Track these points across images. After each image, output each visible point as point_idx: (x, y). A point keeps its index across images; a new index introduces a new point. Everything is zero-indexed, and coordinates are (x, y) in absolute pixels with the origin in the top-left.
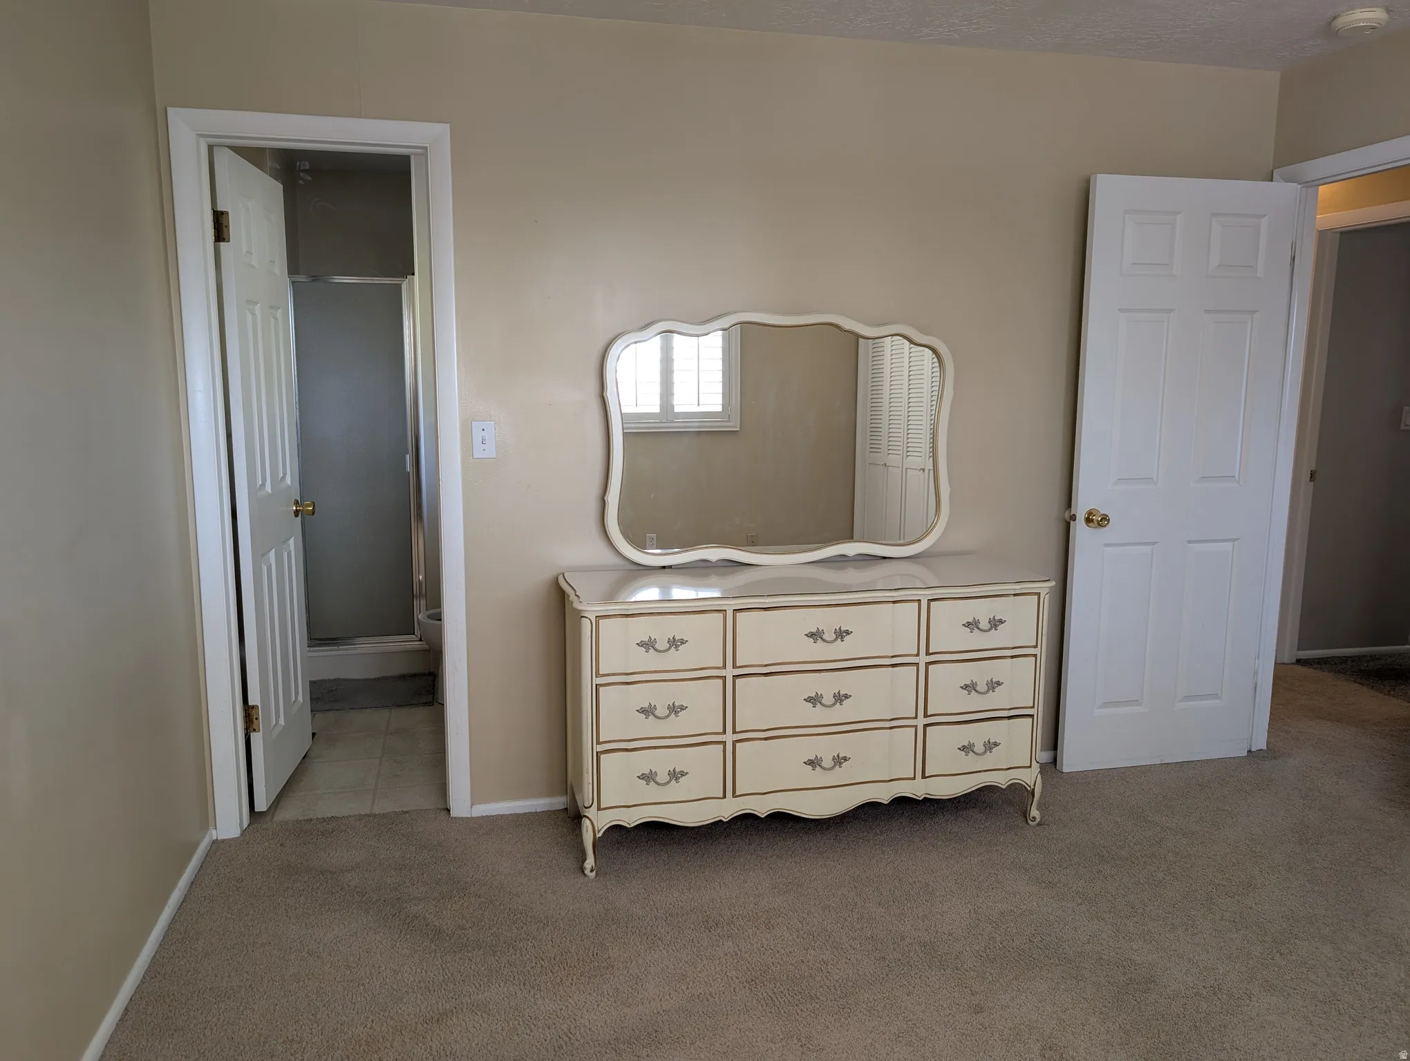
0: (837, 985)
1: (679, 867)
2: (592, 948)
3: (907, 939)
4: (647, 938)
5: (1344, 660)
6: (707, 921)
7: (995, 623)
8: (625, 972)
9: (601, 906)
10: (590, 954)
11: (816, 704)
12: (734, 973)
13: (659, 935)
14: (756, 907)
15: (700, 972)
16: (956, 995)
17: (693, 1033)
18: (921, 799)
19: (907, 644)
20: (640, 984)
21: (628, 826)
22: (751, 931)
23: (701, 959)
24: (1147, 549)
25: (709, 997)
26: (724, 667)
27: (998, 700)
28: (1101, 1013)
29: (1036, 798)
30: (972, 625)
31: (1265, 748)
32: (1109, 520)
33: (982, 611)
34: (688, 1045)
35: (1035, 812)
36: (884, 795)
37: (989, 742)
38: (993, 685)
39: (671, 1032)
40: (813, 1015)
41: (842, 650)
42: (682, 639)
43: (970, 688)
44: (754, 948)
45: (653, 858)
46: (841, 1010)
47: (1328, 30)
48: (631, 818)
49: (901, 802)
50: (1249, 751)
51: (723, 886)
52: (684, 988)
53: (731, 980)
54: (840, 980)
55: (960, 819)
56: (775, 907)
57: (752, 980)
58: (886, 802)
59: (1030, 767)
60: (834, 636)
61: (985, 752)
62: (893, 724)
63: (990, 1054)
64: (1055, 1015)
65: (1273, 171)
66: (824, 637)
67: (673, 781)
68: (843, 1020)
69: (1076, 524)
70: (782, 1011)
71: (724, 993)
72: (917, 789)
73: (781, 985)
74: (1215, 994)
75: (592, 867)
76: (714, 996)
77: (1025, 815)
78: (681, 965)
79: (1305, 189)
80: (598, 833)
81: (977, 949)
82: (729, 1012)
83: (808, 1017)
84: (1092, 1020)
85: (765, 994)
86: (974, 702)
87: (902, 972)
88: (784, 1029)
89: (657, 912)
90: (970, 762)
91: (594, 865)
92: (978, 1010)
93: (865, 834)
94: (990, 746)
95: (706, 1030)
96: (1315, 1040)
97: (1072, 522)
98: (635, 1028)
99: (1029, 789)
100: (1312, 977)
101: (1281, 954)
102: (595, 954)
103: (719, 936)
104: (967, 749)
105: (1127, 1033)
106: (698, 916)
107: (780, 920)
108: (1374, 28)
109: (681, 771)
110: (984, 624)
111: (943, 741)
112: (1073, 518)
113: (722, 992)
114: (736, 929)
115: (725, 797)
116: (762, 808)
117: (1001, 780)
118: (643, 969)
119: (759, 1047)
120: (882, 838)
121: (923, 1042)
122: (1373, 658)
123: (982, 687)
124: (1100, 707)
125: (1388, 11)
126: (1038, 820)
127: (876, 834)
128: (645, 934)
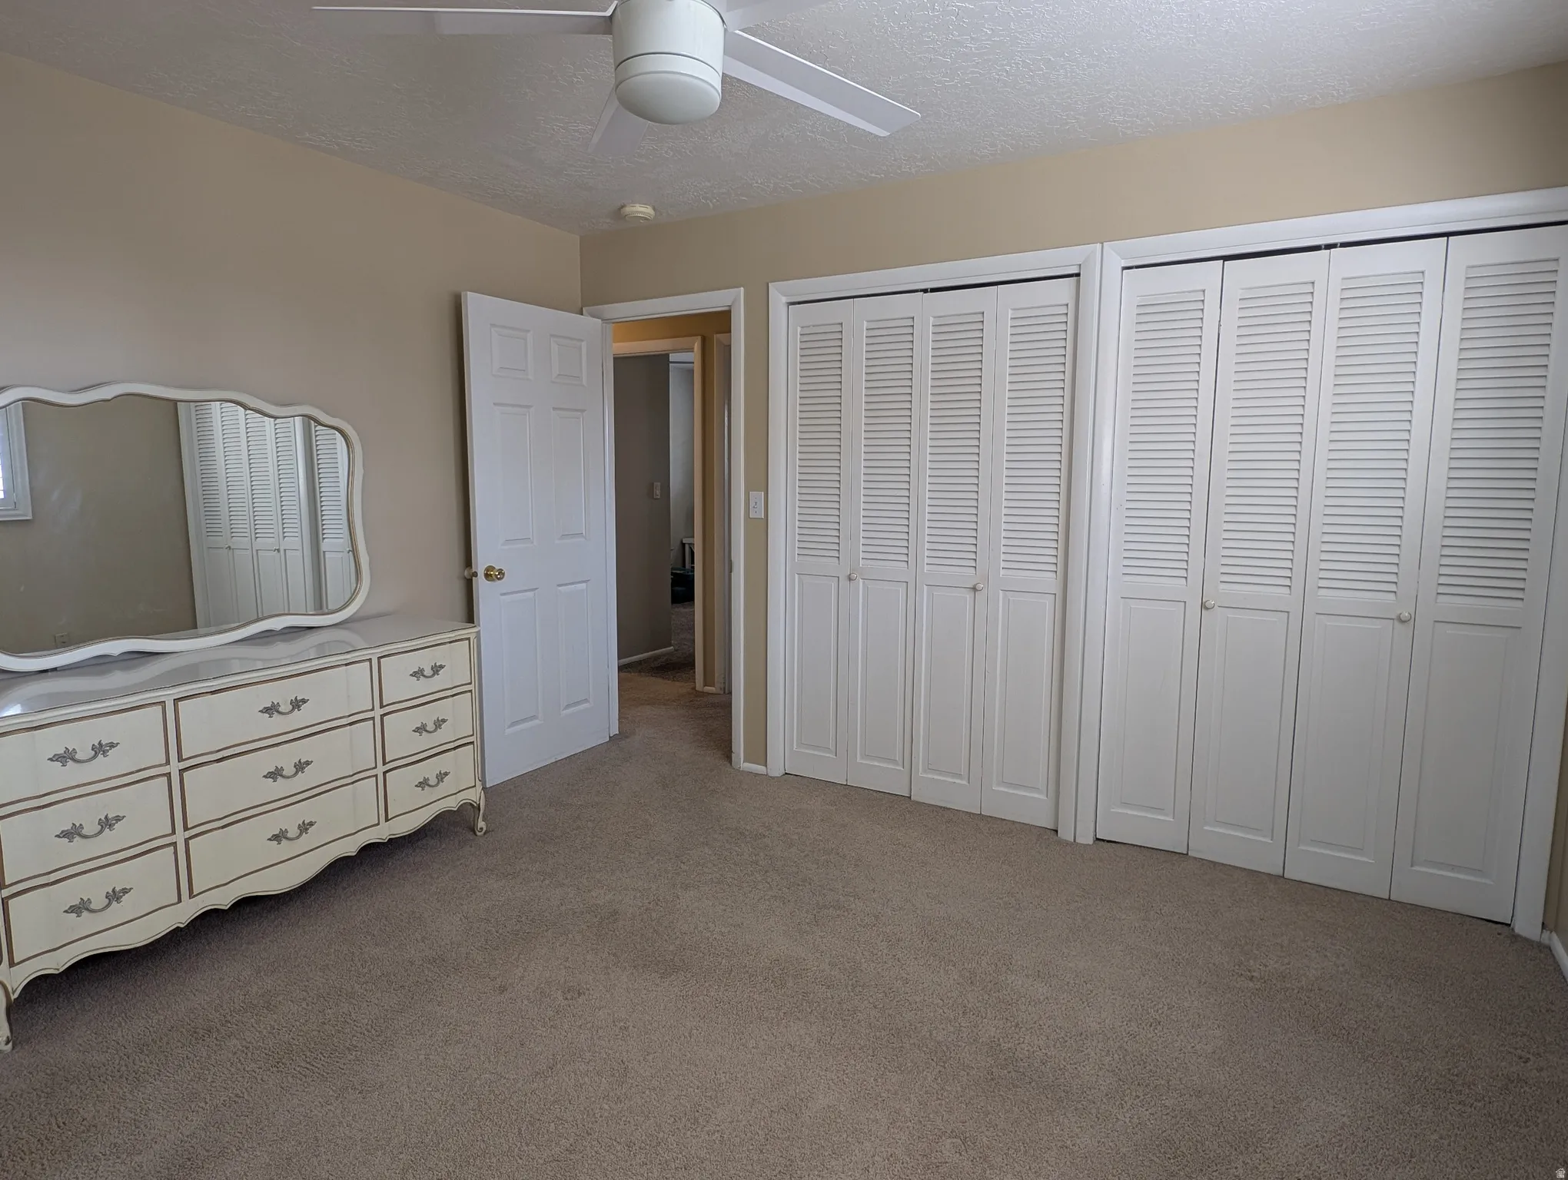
0: (369, 1027)
1: (130, 996)
2: (53, 1121)
3: (417, 962)
4: (127, 1079)
5: (640, 662)
6: (195, 1032)
7: (436, 669)
8: (116, 1124)
9: (43, 1074)
10: (55, 1127)
11: (277, 778)
12: (253, 1065)
13: (141, 1070)
14: (247, 996)
15: (212, 1082)
16: (480, 986)
17: (236, 1139)
18: (386, 841)
19: (363, 701)
20: (142, 1126)
21: (57, 972)
22: (253, 1020)
23: (209, 1070)
24: (530, 594)
25: (237, 1099)
26: (168, 762)
27: (444, 735)
28: (592, 950)
29: (481, 812)
30: (418, 674)
31: (617, 732)
32: (504, 574)
33: (424, 660)
34: (236, 1153)
35: (481, 824)
36: (350, 848)
37: (440, 773)
38: (439, 723)
39: (207, 1151)
40: (358, 1063)
41: (299, 719)
42: (112, 743)
43: (421, 729)
44: (264, 1033)
45: (89, 999)
46: (384, 1046)
47: (618, 214)
48: (58, 963)
49: (369, 849)
50: (610, 737)
51: (197, 993)
52: (202, 1104)
53: (254, 1073)
54: (370, 1022)
55: (417, 851)
56: (269, 988)
57: (278, 1063)
58: (354, 854)
59: (475, 786)
60: (291, 707)
61: (438, 783)
62: (354, 778)
63: (527, 1017)
64: (561, 967)
65: (582, 309)
66: (280, 710)
67: (114, 903)
68: (389, 1053)
69: (477, 581)
70: (324, 1074)
71: (251, 1088)
72: (382, 833)
73: (312, 1052)
74: (657, 904)
75: (8, 1037)
76: (242, 1095)
77: (473, 830)
78: (185, 1085)
79: (604, 325)
80: (14, 993)
81: (480, 945)
82: (268, 1102)
83: (354, 1067)
84: (588, 957)
85: (298, 1069)
86: (425, 742)
87: (425, 990)
88: (334, 1088)
89: (125, 1048)
90: (428, 795)
91: (9, 1035)
92: (503, 989)
93: (333, 891)
94: (441, 777)
95: (249, 1130)
96: (724, 907)
97: (474, 578)
98: (158, 1169)
99: (475, 805)
100: (706, 870)
101: (684, 863)
102: (62, 1125)
103: (217, 1040)
104: (423, 784)
105: (615, 955)
106: (181, 1032)
107: (280, 998)
108: (646, 219)
109: (123, 889)
110: (428, 672)
111: (402, 783)
112: (475, 574)
113: (249, 1088)
114: (234, 1026)
115: (180, 900)
116: (224, 899)
117: (452, 804)
118: (138, 1110)
119: (316, 1115)
120: (352, 890)
121: (470, 1035)
122: (656, 658)
123: (430, 727)
124: (509, 727)
125: (654, 209)
126: (485, 829)
127: (344, 889)
128: (121, 1077)
